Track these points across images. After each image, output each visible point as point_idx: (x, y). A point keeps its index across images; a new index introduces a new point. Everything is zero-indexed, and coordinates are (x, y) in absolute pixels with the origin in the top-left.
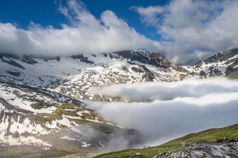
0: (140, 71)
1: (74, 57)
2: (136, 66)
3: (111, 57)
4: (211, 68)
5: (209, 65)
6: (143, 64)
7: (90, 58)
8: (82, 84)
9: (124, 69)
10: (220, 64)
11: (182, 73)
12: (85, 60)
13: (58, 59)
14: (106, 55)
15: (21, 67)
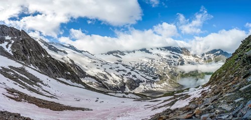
0: (177, 58)
1: (142, 50)
2: (175, 55)
3: (161, 50)
4: (208, 57)
5: (207, 55)
6: (178, 54)
7: (150, 51)
8: (149, 65)
9: (169, 57)
10: (211, 55)
11: (196, 59)
12: (148, 52)
13: (134, 52)
14: (158, 49)
15: (120, 57)
